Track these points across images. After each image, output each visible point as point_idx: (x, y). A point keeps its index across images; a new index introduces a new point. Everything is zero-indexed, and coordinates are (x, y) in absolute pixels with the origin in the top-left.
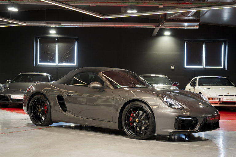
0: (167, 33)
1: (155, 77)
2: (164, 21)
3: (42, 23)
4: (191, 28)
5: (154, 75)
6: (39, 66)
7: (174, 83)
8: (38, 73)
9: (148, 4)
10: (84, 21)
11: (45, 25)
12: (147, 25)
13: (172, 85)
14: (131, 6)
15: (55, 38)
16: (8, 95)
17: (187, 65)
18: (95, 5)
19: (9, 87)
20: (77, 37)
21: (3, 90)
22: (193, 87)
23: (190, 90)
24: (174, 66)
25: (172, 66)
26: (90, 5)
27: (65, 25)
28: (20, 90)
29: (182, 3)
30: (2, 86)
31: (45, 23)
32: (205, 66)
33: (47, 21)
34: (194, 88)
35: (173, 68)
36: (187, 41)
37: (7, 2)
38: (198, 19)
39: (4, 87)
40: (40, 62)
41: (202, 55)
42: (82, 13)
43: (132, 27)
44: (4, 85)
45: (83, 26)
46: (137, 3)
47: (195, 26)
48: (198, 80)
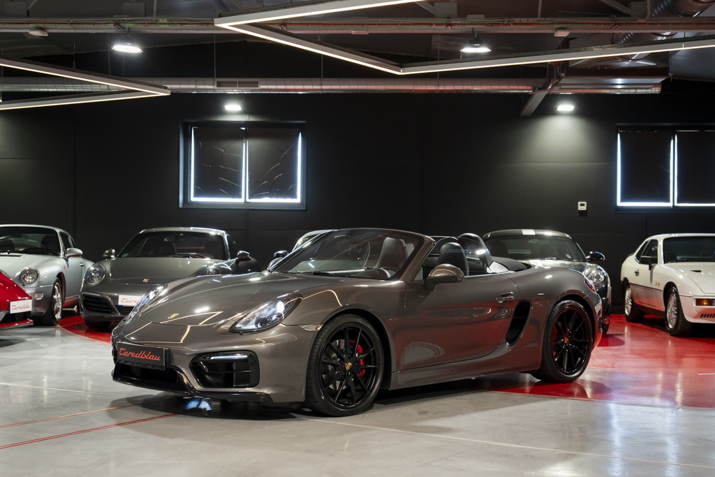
0: (566, 107)
1: (536, 237)
2: (563, 75)
3: (204, 84)
4: (639, 91)
5: (531, 232)
6: (195, 207)
7: (591, 255)
8: (192, 229)
9: (524, 27)
10: (324, 77)
11: (214, 90)
12: (509, 85)
13: (585, 261)
14: (473, 32)
15: (237, 125)
16: (110, 296)
17: (623, 199)
18: (366, 33)
19: (112, 270)
20: (304, 122)
21: (96, 282)
22: (647, 267)
23: (637, 273)
24: (585, 203)
25: (579, 203)
26: (353, 32)
27: (270, 87)
28: (145, 280)
29: (626, 24)
30: (92, 268)
31: (214, 84)
32: (678, 202)
33: (217, 77)
34: (651, 268)
35: (584, 208)
36: (622, 128)
37: (109, 28)
38: (662, 65)
39: (99, 272)
40: (197, 194)
41: (669, 169)
42: (320, 55)
43: (466, 90)
44: (99, 267)
45: (322, 90)
46: (492, 25)
47: (652, 86)
48: (661, 244)
